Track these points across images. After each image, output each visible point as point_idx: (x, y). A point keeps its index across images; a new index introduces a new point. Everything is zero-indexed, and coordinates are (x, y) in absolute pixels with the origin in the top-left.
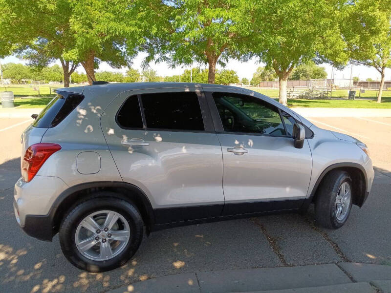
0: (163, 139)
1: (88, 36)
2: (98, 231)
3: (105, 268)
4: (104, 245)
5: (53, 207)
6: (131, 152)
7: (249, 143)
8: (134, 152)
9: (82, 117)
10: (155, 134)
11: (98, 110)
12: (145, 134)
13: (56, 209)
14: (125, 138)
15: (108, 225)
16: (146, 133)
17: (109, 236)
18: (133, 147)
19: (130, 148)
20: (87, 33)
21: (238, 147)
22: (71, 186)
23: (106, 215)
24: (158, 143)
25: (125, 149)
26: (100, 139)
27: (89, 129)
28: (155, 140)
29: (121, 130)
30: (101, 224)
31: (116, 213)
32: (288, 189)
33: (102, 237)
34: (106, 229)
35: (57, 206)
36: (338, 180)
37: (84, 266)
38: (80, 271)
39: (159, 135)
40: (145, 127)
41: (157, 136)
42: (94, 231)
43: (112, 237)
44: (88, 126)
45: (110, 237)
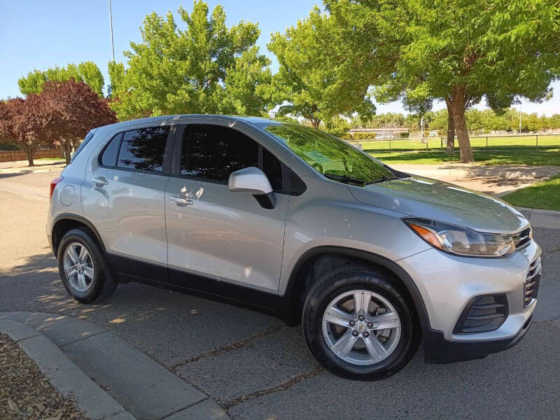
2: (77, 262)
4: (80, 277)
13: (52, 233)
15: (81, 258)
17: (83, 269)
22: (57, 214)
23: (81, 248)
33: (78, 268)
35: (52, 230)
42: (74, 260)
43: (85, 271)
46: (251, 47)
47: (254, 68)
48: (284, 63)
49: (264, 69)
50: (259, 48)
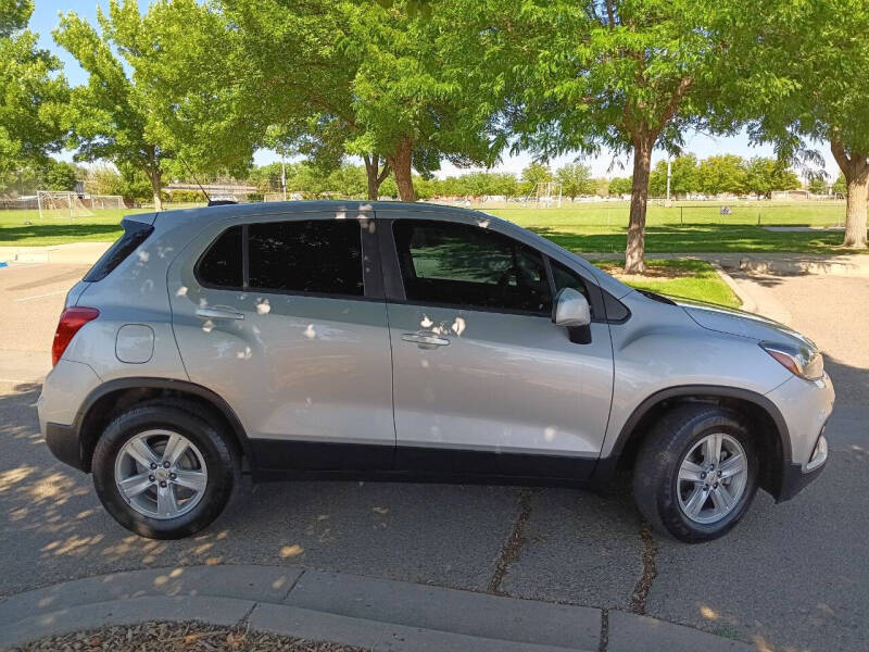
0: (272, 307)
1: (378, 105)
2: (153, 466)
3: (162, 534)
4: (162, 492)
5: (79, 413)
6: (208, 330)
7: (455, 327)
8: (213, 329)
9: (141, 264)
10: (259, 300)
11: (167, 254)
12: (242, 298)
13: (82, 417)
14: (203, 302)
15: (170, 456)
16: (243, 296)
17: (173, 476)
18: (215, 320)
19: (209, 322)
20: (378, 99)
21: (429, 332)
22: (105, 381)
23: (167, 438)
24: (260, 316)
25: (198, 323)
26: (162, 305)
27: (148, 284)
28: (256, 310)
29: (200, 289)
30: (160, 455)
31: (183, 438)
32: (550, 433)
33: (158, 476)
34: (167, 465)
35: (85, 412)
36: (688, 424)
37: (130, 524)
38: (126, 531)
39: (267, 301)
40: (245, 285)
41: (262, 302)
42: (146, 464)
43: (177, 479)
44: (148, 281)
45: (173, 479)
46: (21, 32)
47: (29, 72)
48: (95, 71)
49: (53, 76)
50: (37, 36)
